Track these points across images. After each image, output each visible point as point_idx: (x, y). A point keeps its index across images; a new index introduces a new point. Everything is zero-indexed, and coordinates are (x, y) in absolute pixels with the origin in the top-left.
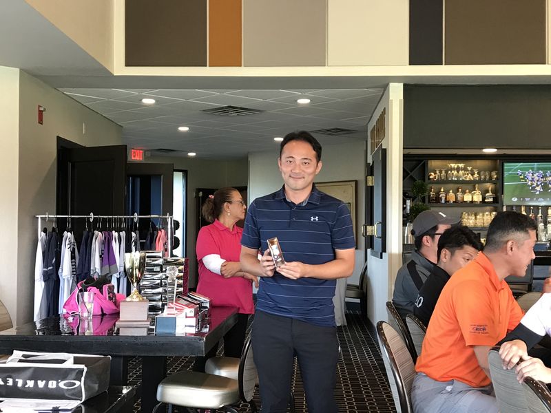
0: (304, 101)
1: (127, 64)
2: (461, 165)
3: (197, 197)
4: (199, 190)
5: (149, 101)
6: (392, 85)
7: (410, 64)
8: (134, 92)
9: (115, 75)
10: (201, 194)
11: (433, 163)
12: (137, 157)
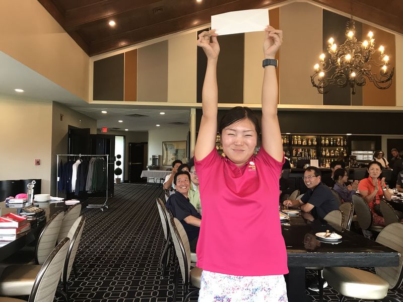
0: (162, 113)
1: (95, 99)
3: (129, 146)
4: (129, 143)
5: (104, 112)
6: (192, 109)
7: (197, 102)
8: (98, 109)
9: (90, 103)
10: (130, 145)
12: (105, 131)
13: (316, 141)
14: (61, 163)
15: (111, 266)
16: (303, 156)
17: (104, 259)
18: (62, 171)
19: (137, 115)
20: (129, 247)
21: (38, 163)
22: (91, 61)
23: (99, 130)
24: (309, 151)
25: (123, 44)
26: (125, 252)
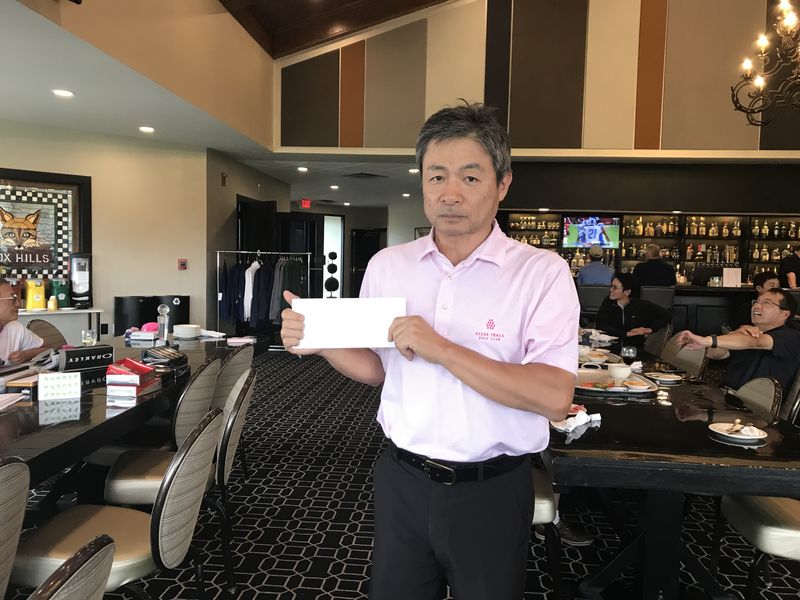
0: (415, 171)
1: (284, 143)
2: (533, 218)
3: (352, 236)
4: (353, 230)
5: (303, 169)
8: (292, 163)
9: (275, 151)
10: (355, 233)
11: (515, 216)
12: (306, 206)
13: (741, 228)
14: (224, 266)
15: (309, 461)
16: (708, 261)
17: (298, 447)
18: (226, 281)
19: (364, 175)
20: (344, 428)
21: (183, 265)
22: (277, 67)
23: (294, 204)
24: (722, 250)
25: (338, 30)
26: (337, 438)
